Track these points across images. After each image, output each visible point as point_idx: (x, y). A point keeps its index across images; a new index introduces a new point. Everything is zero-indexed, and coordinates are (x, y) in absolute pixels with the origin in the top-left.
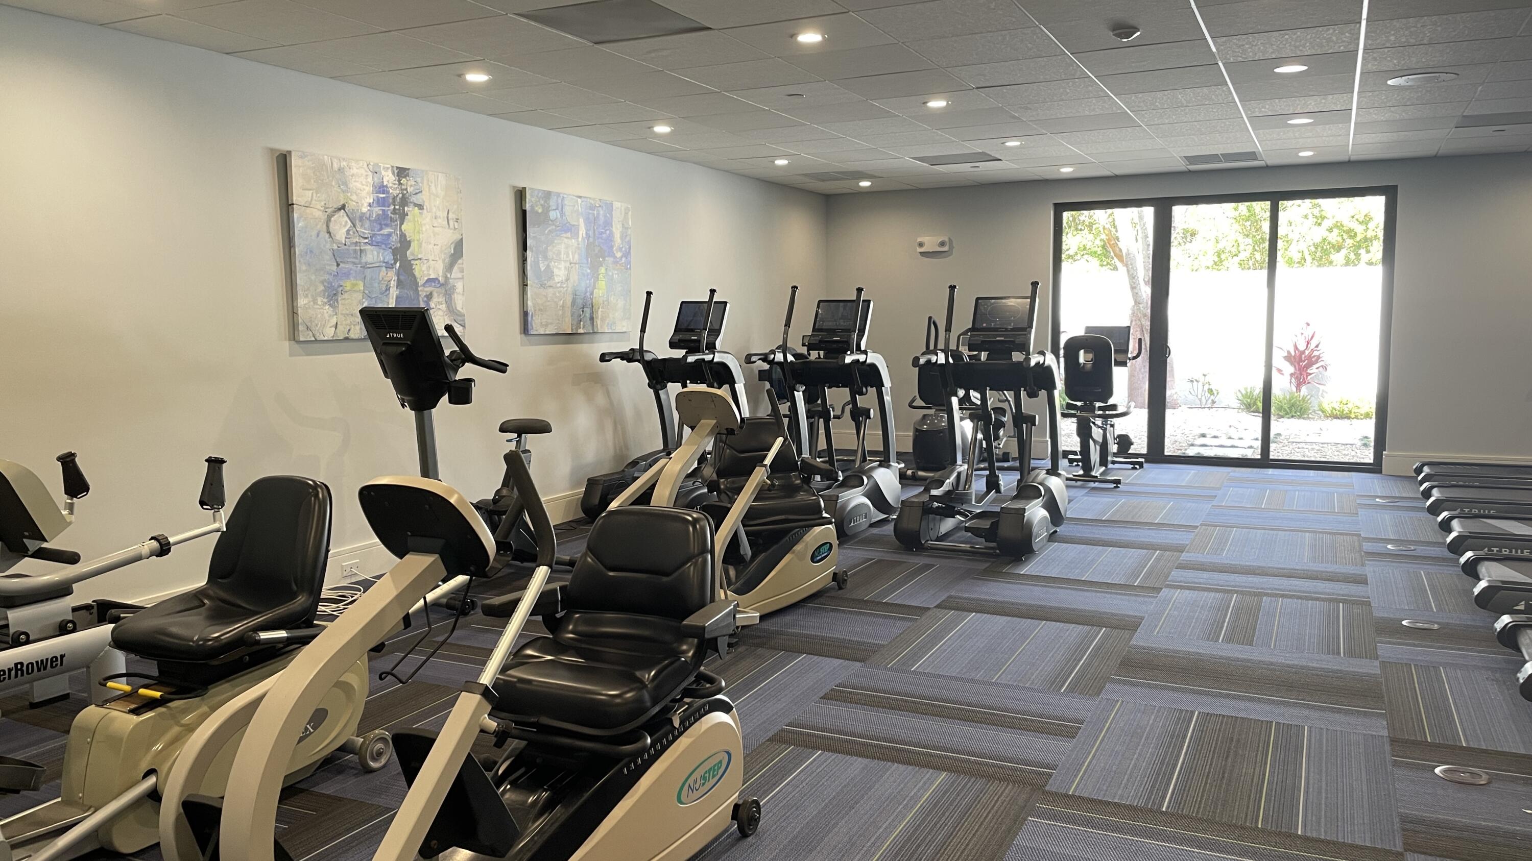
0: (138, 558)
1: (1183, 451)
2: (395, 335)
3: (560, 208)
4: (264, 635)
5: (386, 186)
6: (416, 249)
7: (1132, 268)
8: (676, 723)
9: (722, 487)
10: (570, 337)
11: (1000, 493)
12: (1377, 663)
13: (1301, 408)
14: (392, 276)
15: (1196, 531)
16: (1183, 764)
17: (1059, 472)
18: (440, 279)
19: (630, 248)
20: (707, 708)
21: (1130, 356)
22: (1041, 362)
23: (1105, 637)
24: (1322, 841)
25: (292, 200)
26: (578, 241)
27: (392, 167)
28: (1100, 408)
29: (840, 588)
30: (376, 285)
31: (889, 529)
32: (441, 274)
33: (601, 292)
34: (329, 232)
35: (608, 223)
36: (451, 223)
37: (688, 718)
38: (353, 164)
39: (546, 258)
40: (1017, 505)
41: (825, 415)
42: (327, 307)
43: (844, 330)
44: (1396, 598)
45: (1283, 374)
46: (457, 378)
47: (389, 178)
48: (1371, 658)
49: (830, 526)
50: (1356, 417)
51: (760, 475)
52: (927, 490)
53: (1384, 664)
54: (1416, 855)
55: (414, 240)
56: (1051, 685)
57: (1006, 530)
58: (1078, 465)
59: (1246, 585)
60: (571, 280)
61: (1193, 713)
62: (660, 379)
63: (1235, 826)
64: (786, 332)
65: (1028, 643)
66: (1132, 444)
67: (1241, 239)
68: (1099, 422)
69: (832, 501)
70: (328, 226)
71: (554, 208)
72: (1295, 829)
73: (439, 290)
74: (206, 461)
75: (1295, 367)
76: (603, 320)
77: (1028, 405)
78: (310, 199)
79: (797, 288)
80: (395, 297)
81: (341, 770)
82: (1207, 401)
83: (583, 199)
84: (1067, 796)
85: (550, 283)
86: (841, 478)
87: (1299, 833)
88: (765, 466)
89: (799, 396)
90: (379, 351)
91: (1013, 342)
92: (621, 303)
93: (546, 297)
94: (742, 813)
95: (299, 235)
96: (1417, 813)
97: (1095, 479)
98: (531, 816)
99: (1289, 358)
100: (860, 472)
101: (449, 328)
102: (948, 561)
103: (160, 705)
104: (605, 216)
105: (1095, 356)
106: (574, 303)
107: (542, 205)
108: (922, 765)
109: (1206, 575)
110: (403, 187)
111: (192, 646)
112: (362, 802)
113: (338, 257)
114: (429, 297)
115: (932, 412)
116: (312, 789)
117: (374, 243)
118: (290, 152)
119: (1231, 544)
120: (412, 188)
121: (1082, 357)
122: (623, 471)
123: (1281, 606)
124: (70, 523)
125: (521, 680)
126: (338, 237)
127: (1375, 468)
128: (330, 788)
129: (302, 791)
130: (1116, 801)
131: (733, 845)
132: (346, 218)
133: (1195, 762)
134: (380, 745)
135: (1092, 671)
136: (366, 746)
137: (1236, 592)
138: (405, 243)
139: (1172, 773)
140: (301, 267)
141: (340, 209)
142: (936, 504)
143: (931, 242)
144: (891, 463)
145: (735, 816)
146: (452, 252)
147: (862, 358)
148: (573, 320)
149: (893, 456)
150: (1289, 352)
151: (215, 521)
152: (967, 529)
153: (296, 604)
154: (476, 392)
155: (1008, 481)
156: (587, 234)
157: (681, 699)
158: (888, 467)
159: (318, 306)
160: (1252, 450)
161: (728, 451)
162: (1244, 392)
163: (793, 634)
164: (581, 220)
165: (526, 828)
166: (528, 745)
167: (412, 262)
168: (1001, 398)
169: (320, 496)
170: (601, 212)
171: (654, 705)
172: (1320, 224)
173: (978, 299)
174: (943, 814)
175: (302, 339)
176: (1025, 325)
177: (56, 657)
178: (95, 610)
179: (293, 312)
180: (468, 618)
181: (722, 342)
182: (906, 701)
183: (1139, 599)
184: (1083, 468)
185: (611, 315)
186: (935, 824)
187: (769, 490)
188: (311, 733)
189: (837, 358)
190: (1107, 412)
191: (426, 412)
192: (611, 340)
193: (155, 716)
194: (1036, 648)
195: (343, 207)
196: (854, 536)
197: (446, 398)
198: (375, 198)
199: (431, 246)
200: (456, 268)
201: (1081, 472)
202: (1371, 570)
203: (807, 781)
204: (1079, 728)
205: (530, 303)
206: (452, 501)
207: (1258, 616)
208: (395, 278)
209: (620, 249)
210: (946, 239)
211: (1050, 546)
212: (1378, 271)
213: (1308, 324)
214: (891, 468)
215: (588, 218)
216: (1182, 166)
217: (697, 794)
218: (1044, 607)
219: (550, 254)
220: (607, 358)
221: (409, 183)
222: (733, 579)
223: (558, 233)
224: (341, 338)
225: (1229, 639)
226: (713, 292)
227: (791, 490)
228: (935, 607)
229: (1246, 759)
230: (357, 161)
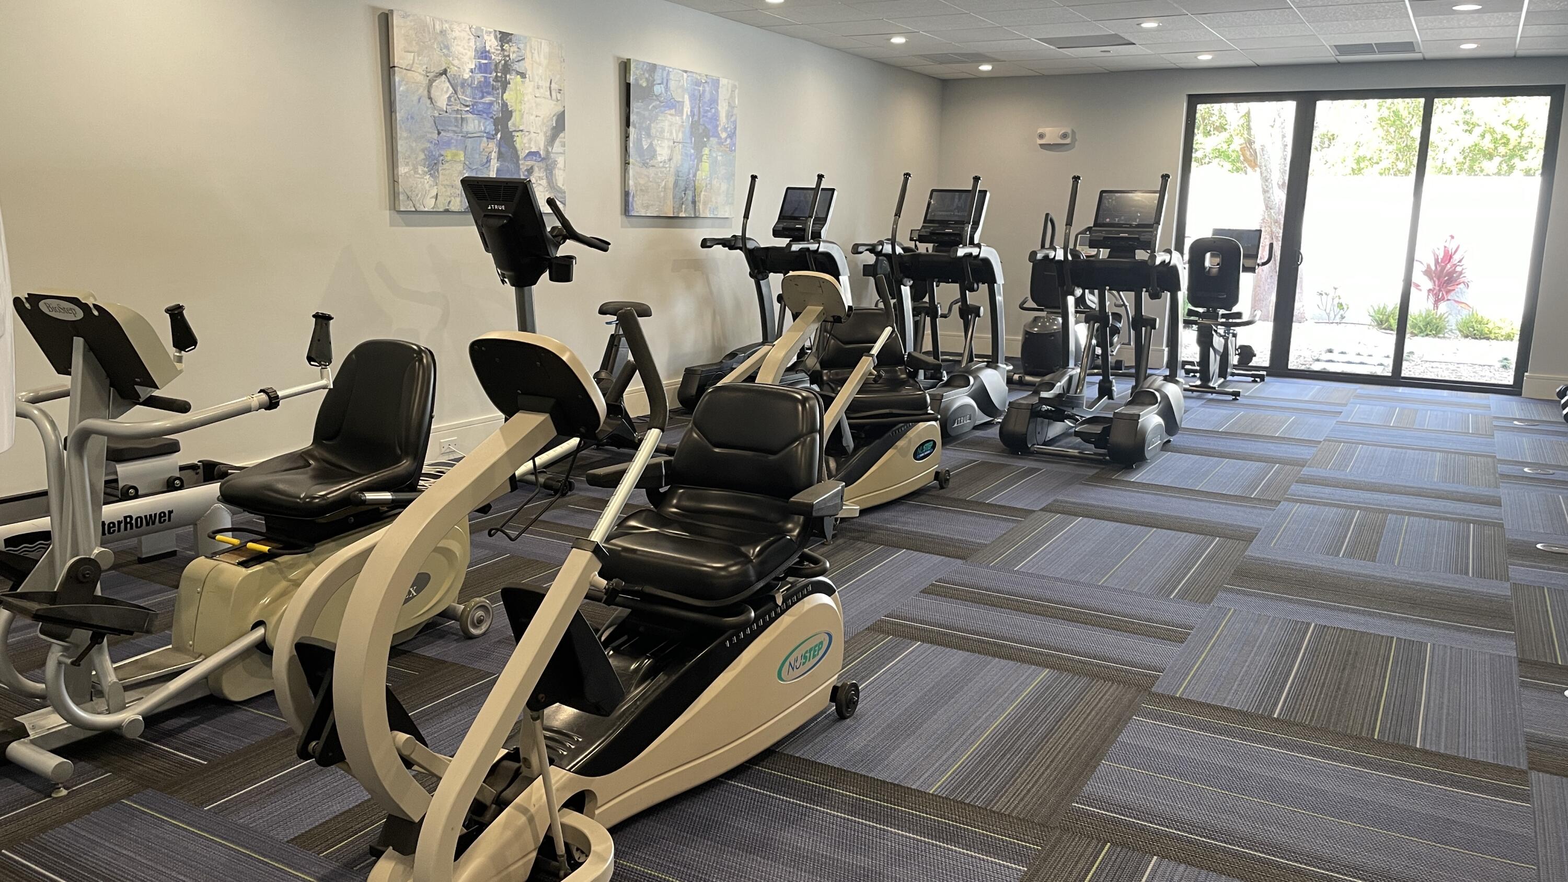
0: (248, 410)
1: (1308, 366)
2: (496, 207)
3: (665, 81)
4: (370, 496)
5: (489, 52)
6: (518, 120)
7: (1266, 170)
8: (779, 601)
9: (825, 378)
10: (671, 220)
11: (1113, 399)
12: (1508, 585)
13: (1438, 327)
14: (493, 147)
15: (1319, 446)
16: (1297, 673)
17: (1177, 379)
18: (541, 153)
19: (735, 128)
20: (810, 588)
21: (1259, 261)
22: (1167, 261)
23: (1219, 547)
24: (1442, 755)
25: (394, 63)
26: (682, 119)
27: (495, 31)
28: (1223, 316)
29: (942, 487)
30: (477, 156)
31: (994, 432)
32: (542, 147)
33: (704, 174)
34: (430, 98)
35: (714, 101)
36: (554, 94)
37: (791, 596)
38: (455, 26)
39: (649, 135)
40: (1133, 410)
41: (932, 312)
42: (428, 176)
43: (956, 222)
44: (1531, 521)
45: (1420, 290)
46: (558, 255)
47: (492, 43)
48: (1501, 580)
49: (933, 423)
50: (1496, 338)
51: (866, 365)
52: (1036, 393)
53: (1515, 587)
54: (1541, 774)
55: (515, 111)
56: (1160, 591)
57: (1118, 437)
58: (1194, 376)
59: (1371, 501)
60: (674, 160)
61: (1309, 624)
62: (762, 269)
63: (1351, 737)
64: (896, 223)
65: (1137, 550)
66: (1255, 355)
67: (1383, 146)
68: (1221, 330)
69: (937, 399)
70: (429, 92)
71: (659, 82)
72: (1413, 741)
73: (541, 164)
74: (314, 316)
75: (1434, 282)
76: (705, 204)
77: (1149, 307)
78: (411, 62)
79: (910, 176)
80: (495, 169)
81: (444, 635)
82: (1335, 316)
83: (689, 74)
84: (1173, 698)
85: (652, 163)
86: (945, 379)
87: (1418, 746)
88: (872, 356)
89: (906, 290)
90: (480, 223)
91: (1138, 239)
92: (724, 187)
93: (648, 177)
94: (841, 696)
95: (400, 101)
96: (1544, 733)
97: (1213, 391)
98: (635, 682)
99: (1428, 273)
100: (967, 372)
101: (551, 202)
102: (1054, 465)
103: (269, 560)
104: (711, 93)
105: (1222, 260)
106: (676, 184)
107: (646, 79)
108: (1023, 661)
109: (1328, 490)
110: (506, 53)
111: (298, 502)
112: (463, 666)
113: (439, 125)
114: (530, 171)
115: (1044, 314)
116: (415, 651)
117: (476, 112)
118: (392, 11)
119: (1356, 461)
120: (515, 55)
121: (1209, 261)
122: (721, 362)
123: (1408, 523)
124: (181, 371)
125: (626, 549)
126: (439, 104)
127: (1514, 390)
128: (432, 651)
129: (405, 652)
130: (1225, 705)
131: (830, 727)
132: (448, 84)
133: (1310, 672)
134: (480, 613)
135: (1204, 578)
136: (467, 613)
137: (1360, 508)
138: (507, 114)
139: (1286, 682)
140: (402, 134)
141: (441, 74)
142: (1045, 408)
143: (1052, 133)
144: (999, 365)
145: (833, 698)
146: (554, 125)
147: (975, 251)
148: (674, 202)
149: (1001, 357)
150: (1429, 266)
151: (322, 378)
152: (1077, 434)
153: (402, 467)
154: (577, 269)
155: (1122, 388)
156: (691, 111)
157: (784, 578)
158: (996, 368)
159: (418, 176)
160: (1383, 367)
161: (833, 341)
162: (1376, 308)
163: (894, 530)
164: (686, 97)
165: (629, 692)
166: (631, 613)
167: (513, 134)
168: (1117, 303)
169: (425, 361)
170: (707, 89)
171: (758, 580)
172: (1470, 132)
173: (1102, 192)
174: (1045, 708)
175: (402, 209)
176: (1152, 222)
177: (164, 513)
178: (201, 471)
179: (393, 180)
180: (566, 499)
181: (828, 232)
182: (1008, 599)
183: (1255, 511)
184: (1201, 378)
185: (713, 199)
186: (1037, 718)
187: (875, 381)
188: (414, 597)
189: (949, 251)
190: (1230, 321)
191: (526, 288)
192: (713, 226)
193: (263, 569)
194: (1145, 554)
195: (445, 72)
196: (956, 438)
197: (546, 275)
198: (477, 64)
199: (532, 118)
200: (557, 143)
201: (1198, 383)
202: (1505, 492)
203: (906, 670)
204: (1189, 634)
205: (631, 182)
206: (564, 358)
207: (1382, 533)
208: (496, 149)
209: (725, 129)
210: (1069, 131)
211: (1163, 455)
212: (1536, 182)
213: (1452, 237)
214: (999, 369)
215: (694, 95)
216: (1330, 56)
217: (798, 672)
218: (1155, 514)
219: (653, 131)
220: (708, 244)
221: (512, 49)
222: (834, 472)
223: (663, 109)
224: (441, 210)
225: (1350, 554)
226: (820, 177)
227: (896, 384)
228: (1040, 510)
229: (1364, 672)
230: (459, 24)
